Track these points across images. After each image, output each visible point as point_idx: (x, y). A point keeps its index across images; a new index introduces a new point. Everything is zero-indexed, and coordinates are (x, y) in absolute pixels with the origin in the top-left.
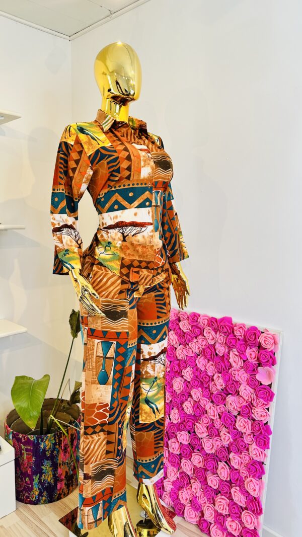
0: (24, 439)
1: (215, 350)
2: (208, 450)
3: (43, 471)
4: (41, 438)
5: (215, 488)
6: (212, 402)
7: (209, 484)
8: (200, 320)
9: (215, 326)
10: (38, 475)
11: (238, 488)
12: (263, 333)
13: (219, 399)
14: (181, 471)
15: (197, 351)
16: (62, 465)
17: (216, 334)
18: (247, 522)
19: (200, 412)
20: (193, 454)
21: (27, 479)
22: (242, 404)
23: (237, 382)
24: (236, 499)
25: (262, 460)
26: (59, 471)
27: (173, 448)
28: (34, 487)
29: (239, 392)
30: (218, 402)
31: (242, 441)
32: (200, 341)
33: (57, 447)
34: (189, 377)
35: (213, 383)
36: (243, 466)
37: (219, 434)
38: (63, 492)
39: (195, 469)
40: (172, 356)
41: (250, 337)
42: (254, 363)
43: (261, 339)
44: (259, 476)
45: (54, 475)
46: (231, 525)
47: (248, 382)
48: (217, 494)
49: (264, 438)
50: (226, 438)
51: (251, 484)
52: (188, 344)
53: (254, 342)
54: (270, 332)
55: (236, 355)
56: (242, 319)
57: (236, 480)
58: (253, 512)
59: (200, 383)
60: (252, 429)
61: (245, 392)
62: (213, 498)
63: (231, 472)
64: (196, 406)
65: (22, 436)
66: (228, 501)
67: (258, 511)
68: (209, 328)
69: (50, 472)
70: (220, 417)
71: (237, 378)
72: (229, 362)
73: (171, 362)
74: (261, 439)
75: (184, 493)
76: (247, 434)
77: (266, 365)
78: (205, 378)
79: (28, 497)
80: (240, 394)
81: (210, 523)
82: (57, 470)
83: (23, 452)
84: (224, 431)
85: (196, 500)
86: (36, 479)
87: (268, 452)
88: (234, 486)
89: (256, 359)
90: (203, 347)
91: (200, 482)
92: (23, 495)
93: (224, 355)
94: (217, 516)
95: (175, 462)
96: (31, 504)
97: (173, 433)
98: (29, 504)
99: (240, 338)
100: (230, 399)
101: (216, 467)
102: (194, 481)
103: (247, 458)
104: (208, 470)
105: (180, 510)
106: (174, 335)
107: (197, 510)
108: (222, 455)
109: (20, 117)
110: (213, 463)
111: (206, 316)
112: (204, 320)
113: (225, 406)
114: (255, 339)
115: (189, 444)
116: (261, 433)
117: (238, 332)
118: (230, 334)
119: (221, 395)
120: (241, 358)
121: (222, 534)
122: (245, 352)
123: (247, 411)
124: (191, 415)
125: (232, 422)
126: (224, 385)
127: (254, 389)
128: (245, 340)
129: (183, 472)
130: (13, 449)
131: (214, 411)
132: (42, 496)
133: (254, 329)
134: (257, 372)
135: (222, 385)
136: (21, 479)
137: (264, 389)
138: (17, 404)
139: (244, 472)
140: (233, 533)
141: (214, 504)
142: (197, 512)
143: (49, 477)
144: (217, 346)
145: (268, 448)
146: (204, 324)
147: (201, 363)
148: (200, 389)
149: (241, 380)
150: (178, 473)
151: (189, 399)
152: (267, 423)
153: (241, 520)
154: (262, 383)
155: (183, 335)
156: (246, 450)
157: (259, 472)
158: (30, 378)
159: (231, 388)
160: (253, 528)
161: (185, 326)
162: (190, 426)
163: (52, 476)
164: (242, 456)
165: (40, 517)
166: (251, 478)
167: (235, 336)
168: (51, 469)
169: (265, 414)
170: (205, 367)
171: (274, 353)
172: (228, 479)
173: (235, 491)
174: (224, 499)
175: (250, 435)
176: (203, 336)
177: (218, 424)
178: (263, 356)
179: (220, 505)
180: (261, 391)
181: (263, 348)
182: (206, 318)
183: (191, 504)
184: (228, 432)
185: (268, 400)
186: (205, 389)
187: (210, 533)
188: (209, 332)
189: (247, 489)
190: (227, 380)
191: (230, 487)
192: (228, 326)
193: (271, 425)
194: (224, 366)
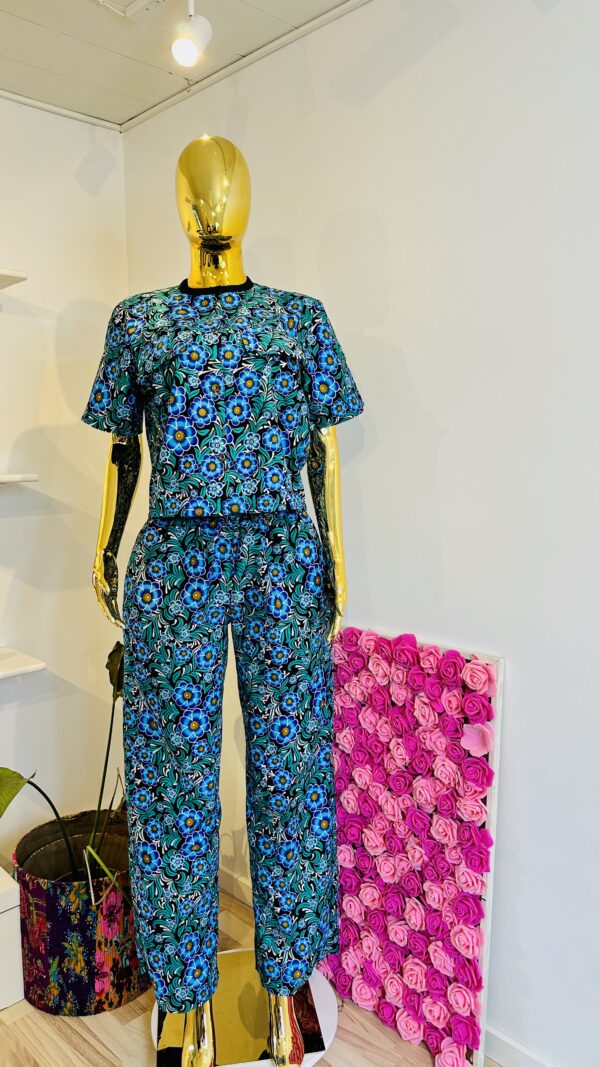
0: (33, 885)
1: (390, 696)
2: (386, 877)
4: (60, 886)
5: (402, 944)
6: (390, 790)
7: (391, 938)
8: (362, 642)
9: (387, 651)
11: (440, 943)
12: (468, 661)
13: (401, 784)
15: (360, 698)
16: (106, 945)
17: (390, 666)
18: (457, 1003)
19: (369, 810)
20: (362, 886)
22: (439, 794)
23: (429, 752)
24: (436, 964)
25: (478, 892)
26: (98, 955)
29: (433, 771)
30: (400, 791)
31: (444, 859)
32: (363, 680)
34: (347, 746)
35: (389, 755)
36: (446, 904)
37: (404, 847)
39: (368, 912)
41: (447, 671)
42: (456, 717)
43: (466, 675)
44: (474, 921)
46: (430, 1011)
47: (448, 753)
48: (406, 956)
49: (480, 853)
50: (417, 855)
51: (463, 937)
52: (343, 687)
53: (455, 679)
54: (479, 661)
55: (426, 704)
56: (434, 637)
57: (435, 930)
58: (467, 984)
59: (367, 756)
60: (459, 837)
61: (444, 770)
62: (399, 963)
63: (427, 915)
64: (363, 799)
66: (425, 967)
67: (476, 985)
68: (377, 655)
70: (404, 818)
71: (429, 745)
72: (414, 717)
74: (474, 854)
75: (350, 956)
76: (451, 846)
77: (476, 721)
78: (376, 746)
80: (435, 774)
81: (396, 1007)
83: (31, 908)
84: (412, 842)
85: (371, 969)
87: (489, 878)
88: (433, 941)
89: (459, 710)
90: (370, 691)
91: (377, 934)
93: (404, 705)
94: (408, 995)
99: (430, 672)
100: (419, 783)
101: (402, 907)
102: (365, 933)
103: (452, 888)
104: (389, 914)
105: (345, 986)
107: (374, 986)
108: (412, 885)
110: (397, 899)
111: (370, 634)
112: (369, 643)
113: (411, 795)
115: (355, 867)
116: (473, 844)
117: (427, 662)
118: (413, 665)
119: (405, 778)
120: (433, 709)
121: (416, 1026)
122: (440, 697)
123: (448, 803)
124: (355, 815)
125: (425, 825)
127: (459, 765)
128: (438, 676)
129: (347, 919)
131: (393, 807)
133: (454, 654)
134: (463, 734)
135: (404, 759)
137: (477, 763)
139: (449, 917)
140: (435, 1024)
141: (401, 973)
142: (374, 989)
144: (393, 689)
146: (369, 649)
147: (367, 719)
148: (368, 766)
149: (436, 750)
151: (350, 786)
152: (484, 823)
153: (448, 1001)
154: (473, 754)
156: (450, 875)
157: (474, 913)
159: (420, 764)
160: (468, 1014)
162: (354, 836)
164: (445, 885)
166: (461, 926)
167: (422, 669)
169: (478, 809)
170: (375, 726)
171: (490, 698)
172: (423, 929)
173: (435, 950)
174: (417, 964)
175: (455, 848)
176: (368, 670)
177: (401, 830)
178: (470, 705)
179: (411, 975)
180: (471, 768)
181: (469, 688)
182: (371, 637)
183: (363, 974)
184: (418, 844)
185: (483, 783)
186: (376, 766)
187: (396, 1026)
188: (378, 664)
189: (454, 944)
190: (413, 749)
191: (427, 943)
192: (408, 651)
193: (492, 829)
194: (405, 725)
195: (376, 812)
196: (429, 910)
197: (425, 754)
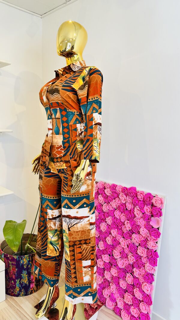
0: (11, 258)
1: (126, 207)
2: (120, 266)
3: (22, 277)
4: (21, 257)
5: (124, 288)
6: (124, 237)
7: (120, 286)
8: (117, 189)
9: (126, 192)
10: (19, 279)
11: (138, 289)
12: (154, 197)
13: (128, 235)
14: (104, 278)
15: (115, 207)
17: (127, 197)
18: (143, 309)
19: (116, 243)
20: (112, 268)
21: (12, 282)
22: (141, 240)
23: (138, 226)
24: (136, 296)
25: (152, 273)
26: (32, 277)
27: (100, 265)
28: (17, 286)
29: (139, 232)
30: (127, 238)
31: (141, 261)
32: (117, 201)
33: (31, 263)
34: (110, 222)
35: (124, 226)
36: (141, 276)
37: (127, 256)
38: (34, 289)
39: (113, 277)
40: (100, 210)
41: (147, 199)
42: (149, 215)
43: (153, 201)
44: (150, 282)
45: (29, 279)
47: (145, 226)
48: (125, 292)
49: (154, 260)
50: (131, 259)
51: (146, 287)
52: (110, 203)
53: (149, 202)
54: (159, 197)
55: (138, 210)
56: (143, 188)
57: (137, 284)
58: (147, 303)
59: (116, 226)
60: (147, 254)
61: (143, 232)
62: (123, 294)
63: (134, 279)
64: (114, 240)
65: (10, 256)
66: (132, 296)
67: (149, 303)
68: (122, 193)
69: (26, 278)
70: (128, 247)
71: (138, 224)
72: (134, 214)
73: (99, 213)
74: (152, 260)
75: (106, 291)
76: (144, 257)
77: (156, 216)
78: (120, 223)
79: (13, 292)
80: (140, 233)
81: (121, 309)
82: (30, 277)
83: (10, 265)
84: (130, 255)
85: (113, 295)
86: (18, 282)
87: (156, 268)
88: (135, 288)
89: (150, 212)
90: (119, 205)
91: (115, 284)
92: (10, 291)
93: (131, 210)
94: (125, 305)
95: (101, 273)
96: (15, 296)
97: (100, 255)
98: (13, 296)
99: (141, 199)
100: (134, 236)
101: (125, 276)
102: (112, 284)
103: (143, 271)
104: (120, 278)
105: (103, 301)
106: (101, 197)
108: (129, 269)
109: (10, 64)
110: (124, 274)
111: (120, 186)
112: (120, 189)
113: (131, 240)
114: (150, 200)
115: (109, 262)
116: (152, 257)
117: (140, 196)
118: (135, 197)
120: (141, 212)
121: (128, 316)
122: (144, 208)
123: (144, 243)
124: (110, 245)
125: (135, 249)
126: (131, 228)
127: (149, 230)
128: (144, 201)
129: (105, 279)
130: (4, 264)
131: (124, 243)
132: (21, 292)
133: (150, 194)
134: (151, 220)
135: (129, 228)
136: (9, 281)
137: (155, 230)
138: (6, 237)
139: (141, 280)
140: (134, 315)
141: (123, 298)
142: (113, 302)
143: (25, 281)
144: (127, 204)
145: (156, 266)
146: (119, 191)
147: (117, 214)
148: (116, 229)
149: (140, 225)
150: (103, 279)
151: (110, 235)
152: (156, 251)
153: (140, 308)
154: (154, 227)
155: (107, 197)
156: (143, 267)
157: (151, 279)
158: (15, 221)
159: (135, 229)
160: (146, 313)
161: (108, 192)
162: (110, 252)
163: (27, 280)
164: (141, 270)
165: (20, 304)
166: (146, 283)
167: (138, 198)
169: (155, 245)
170: (120, 216)
171: (161, 209)
172: (132, 284)
173: (136, 291)
174: (129, 295)
175: (146, 257)
176: (119, 198)
177: (127, 251)
178: (155, 211)
179: (127, 299)
180: (153, 232)
181: (154, 206)
183: (110, 297)
184: (132, 256)
185: (157, 237)
186: (119, 230)
187: (121, 315)
188: (122, 196)
189: (143, 290)
190: (133, 225)
191: (133, 289)
192: (134, 192)
193: (159, 252)
194: (131, 217)
197: (137, 226)
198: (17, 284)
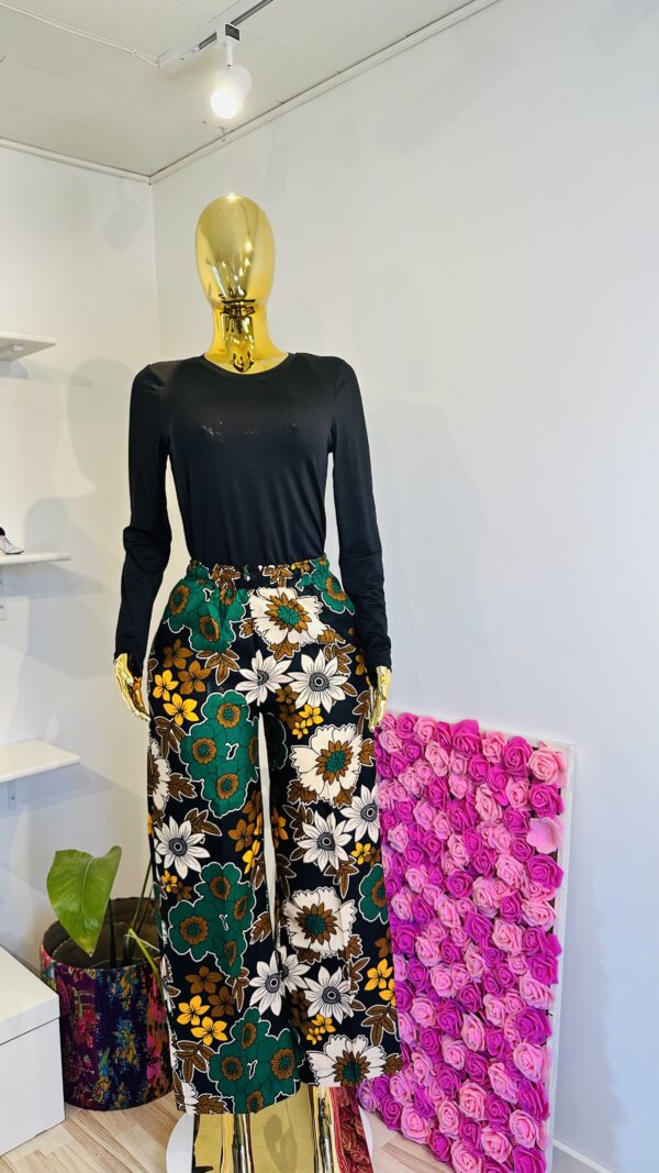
0: (78, 977)
1: (449, 788)
2: (442, 990)
3: (118, 1041)
4: (111, 974)
5: (459, 1067)
6: (447, 893)
7: (446, 1059)
8: (418, 728)
9: (447, 739)
10: (108, 1050)
11: (501, 1065)
12: (535, 749)
13: (458, 886)
15: (415, 791)
16: (156, 1029)
17: (449, 755)
18: (521, 1134)
19: (425, 914)
20: (414, 1001)
21: (86, 1058)
22: (502, 896)
23: (492, 850)
24: (498, 1088)
25: (544, 1006)
26: (149, 1040)
28: (101, 1073)
29: (496, 871)
30: (458, 893)
31: (506, 969)
32: (419, 770)
33: (144, 991)
34: (400, 844)
35: (447, 854)
37: (462, 957)
38: (158, 1084)
39: (421, 1033)
41: (512, 759)
42: (521, 810)
43: (533, 763)
44: (540, 1040)
45: (139, 1050)
47: (513, 850)
48: (463, 1081)
49: (548, 961)
50: (476, 966)
51: (526, 1056)
52: (397, 778)
53: (521, 768)
54: (548, 748)
55: (488, 796)
56: (498, 725)
57: (495, 1050)
58: (531, 1111)
59: (422, 856)
60: (524, 945)
61: (508, 869)
63: (487, 1033)
64: (416, 902)
65: (74, 971)
66: (484, 1092)
67: (539, 1111)
68: (434, 743)
69: (131, 1043)
70: (463, 924)
71: (492, 843)
72: (475, 811)
74: (540, 963)
75: (399, 1081)
76: (514, 954)
77: (545, 814)
78: (432, 844)
79: (88, 1096)
80: (498, 874)
81: (451, 1139)
82: (145, 1040)
83: (76, 1002)
84: (470, 951)
85: (423, 1095)
86: (104, 1061)
87: (557, 990)
88: (493, 1062)
89: (526, 802)
90: (426, 783)
91: (430, 1056)
92: (78, 1092)
93: (464, 798)
94: (465, 1124)
96: (95, 1109)
98: (91, 1109)
99: (494, 761)
100: (479, 884)
101: (458, 1024)
102: (417, 1055)
103: (515, 1001)
104: (444, 1033)
105: (393, 1116)
107: (427, 1115)
108: (470, 1000)
109: (53, 345)
110: (453, 1016)
111: (429, 719)
112: (425, 729)
113: (471, 898)
115: (407, 980)
116: (540, 951)
117: (491, 750)
118: (475, 753)
119: (464, 879)
120: (497, 802)
121: (474, 1161)
122: (504, 789)
123: (511, 909)
124: (408, 922)
125: (486, 931)
126: (467, 858)
127: (525, 863)
128: (503, 765)
130: (56, 996)
131: (450, 911)
132: (117, 1094)
133: (519, 741)
134: (529, 829)
135: (464, 859)
136: (75, 1058)
137: (544, 861)
138: (57, 904)
139: (511, 1034)
140: (495, 1157)
141: (457, 1100)
142: (426, 1118)
144: (453, 780)
145: (555, 981)
146: (426, 736)
147: (422, 812)
148: (423, 867)
149: (498, 847)
151: (403, 889)
152: (552, 928)
153: (510, 1131)
154: (539, 850)
155: (387, 760)
156: (514, 987)
157: (540, 1029)
158: (84, 854)
159: (481, 865)
160: (532, 1145)
161: (391, 742)
162: (406, 944)
163: (135, 1052)
164: (507, 999)
165: (113, 1134)
166: (525, 1044)
167: (485, 758)
168: (132, 1036)
169: (546, 913)
170: (431, 822)
171: (560, 790)
172: (483, 1049)
173: (496, 1072)
174: (476, 1089)
175: (519, 955)
176: (425, 759)
177: (459, 937)
178: (538, 796)
179: (468, 1102)
180: (537, 867)
181: (537, 779)
182: (430, 723)
183: (414, 1102)
184: (478, 953)
185: (551, 883)
186: (431, 867)
187: (451, 1160)
188: (436, 753)
189: (517, 1066)
190: (473, 847)
191: (487, 1064)
192: (469, 738)
193: (561, 935)
194: (465, 820)
195: (431, 918)
196: (488, 1025)
197: (487, 852)
198: (100, 1065)
